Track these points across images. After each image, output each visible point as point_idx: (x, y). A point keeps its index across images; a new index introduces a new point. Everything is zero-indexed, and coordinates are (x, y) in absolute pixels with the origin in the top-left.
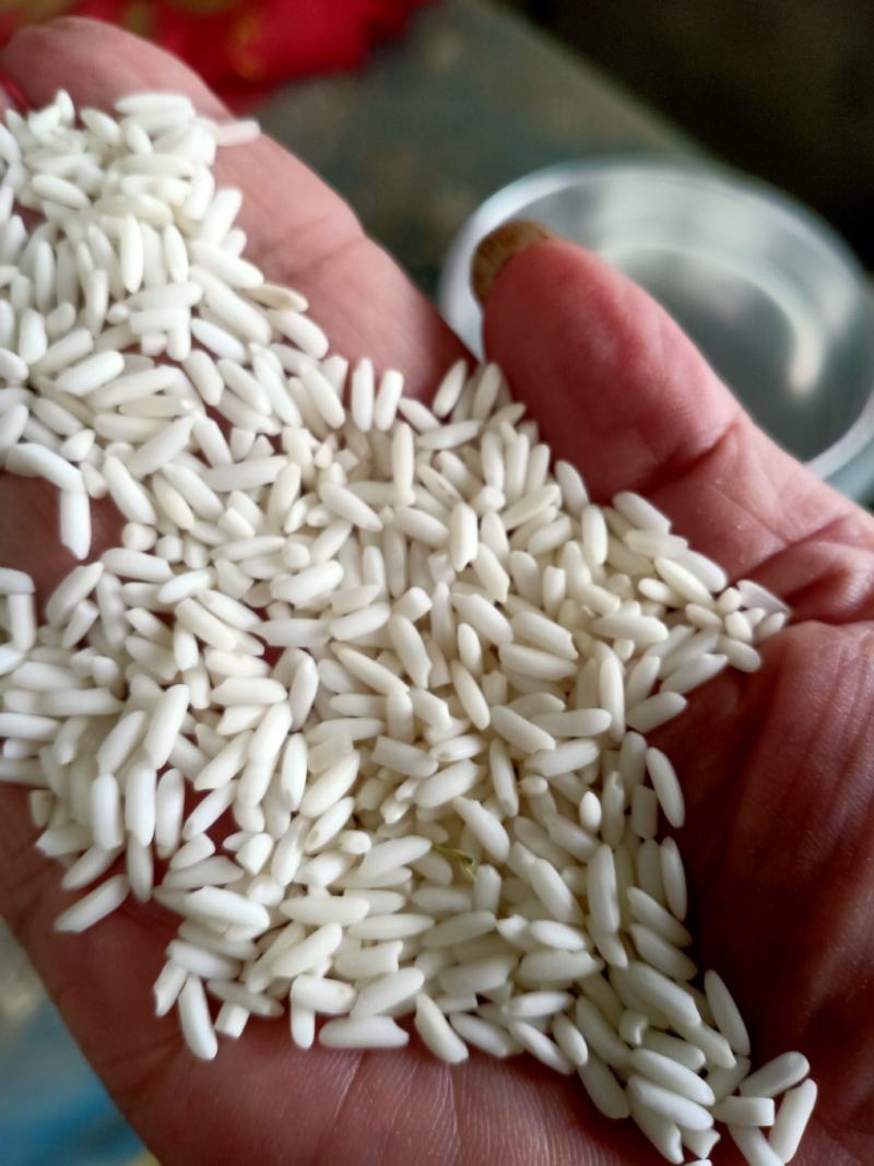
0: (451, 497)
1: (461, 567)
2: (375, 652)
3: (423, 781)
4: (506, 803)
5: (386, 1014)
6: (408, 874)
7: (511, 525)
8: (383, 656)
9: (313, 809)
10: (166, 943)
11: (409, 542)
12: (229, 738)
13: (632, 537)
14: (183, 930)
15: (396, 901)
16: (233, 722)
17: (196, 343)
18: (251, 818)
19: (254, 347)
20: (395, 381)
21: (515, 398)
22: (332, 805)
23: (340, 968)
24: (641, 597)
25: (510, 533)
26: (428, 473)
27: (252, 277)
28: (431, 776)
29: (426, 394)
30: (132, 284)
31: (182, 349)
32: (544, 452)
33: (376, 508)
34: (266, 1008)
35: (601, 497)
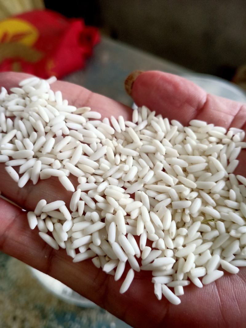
0: (151, 139)
1: (164, 154)
2: (156, 183)
3: (190, 208)
4: (212, 204)
5: (215, 269)
6: (199, 233)
7: (169, 139)
8: (159, 183)
9: (167, 227)
10: (151, 280)
11: (147, 154)
12: (136, 220)
13: (200, 130)
14: (153, 274)
15: (200, 241)
16: (134, 215)
17: (70, 129)
18: (154, 237)
19: (84, 124)
20: (121, 118)
21: (152, 110)
22: (171, 224)
23: (198, 264)
24: (211, 142)
25: (170, 141)
26: (142, 136)
27: (74, 109)
28: (191, 205)
29: (130, 119)
30: (47, 121)
31: (67, 132)
32: (167, 120)
33: (135, 150)
34: (186, 283)
35: (186, 124)
